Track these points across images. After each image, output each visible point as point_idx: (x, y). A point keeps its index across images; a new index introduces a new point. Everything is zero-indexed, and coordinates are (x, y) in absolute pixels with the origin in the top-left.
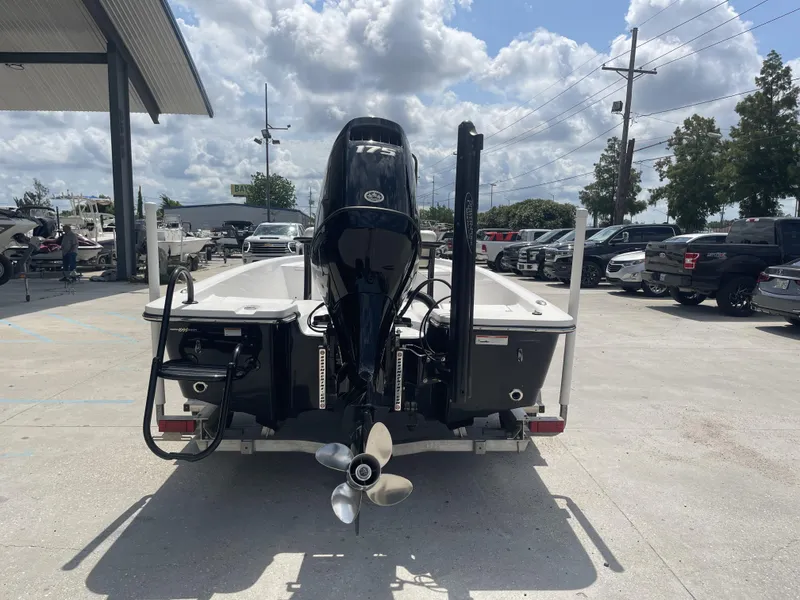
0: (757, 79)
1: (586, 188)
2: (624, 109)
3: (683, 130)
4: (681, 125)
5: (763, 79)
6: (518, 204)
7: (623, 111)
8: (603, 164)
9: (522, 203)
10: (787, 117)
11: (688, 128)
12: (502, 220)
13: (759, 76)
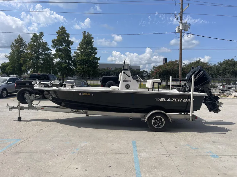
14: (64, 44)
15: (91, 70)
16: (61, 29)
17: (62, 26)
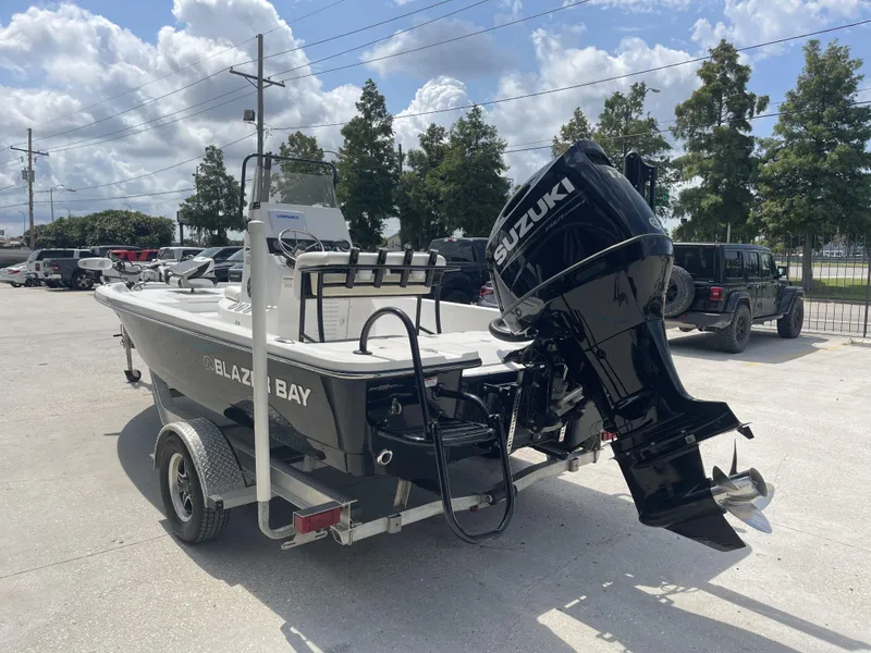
0: (357, 104)
1: (188, 200)
2: (256, 118)
3: (288, 146)
4: (287, 142)
5: (363, 105)
6: (96, 214)
7: (256, 122)
8: (203, 174)
9: (101, 214)
10: (385, 143)
11: (292, 145)
12: (76, 234)
13: (359, 102)
14: (726, 115)
15: (825, 218)
16: (715, 56)
17: (723, 41)
